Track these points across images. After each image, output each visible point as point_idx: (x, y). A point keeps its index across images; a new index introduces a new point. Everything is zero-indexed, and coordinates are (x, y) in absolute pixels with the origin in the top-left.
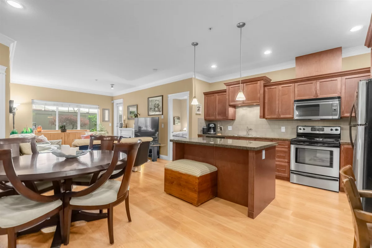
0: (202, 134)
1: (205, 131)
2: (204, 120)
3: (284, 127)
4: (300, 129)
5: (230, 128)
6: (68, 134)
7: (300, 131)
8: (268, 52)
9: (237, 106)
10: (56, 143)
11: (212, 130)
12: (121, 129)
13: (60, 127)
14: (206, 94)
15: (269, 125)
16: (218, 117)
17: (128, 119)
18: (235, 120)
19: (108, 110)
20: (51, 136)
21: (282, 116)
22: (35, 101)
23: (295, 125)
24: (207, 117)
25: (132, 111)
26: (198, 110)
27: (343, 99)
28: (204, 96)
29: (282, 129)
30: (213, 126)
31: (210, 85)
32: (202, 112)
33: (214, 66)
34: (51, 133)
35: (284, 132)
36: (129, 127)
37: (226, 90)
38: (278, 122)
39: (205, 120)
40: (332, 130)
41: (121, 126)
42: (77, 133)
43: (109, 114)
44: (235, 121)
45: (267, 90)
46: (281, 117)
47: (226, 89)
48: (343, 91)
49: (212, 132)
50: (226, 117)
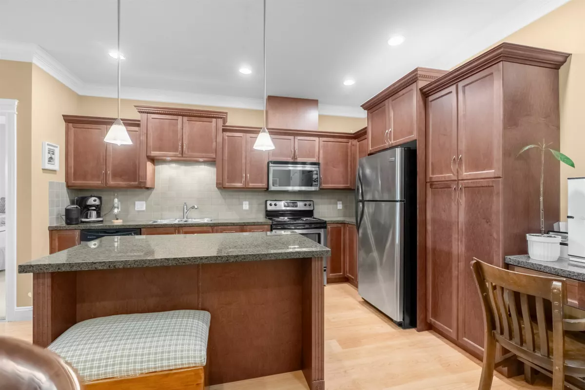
0: (64, 224)
1: (74, 215)
2: (65, 188)
3: (247, 203)
4: (271, 205)
5: (140, 206)
7: (269, 208)
8: (246, 70)
9: (158, 160)
11: (94, 213)
14: (69, 120)
15: (225, 198)
16: (111, 182)
18: (154, 188)
21: (251, 185)
23: (261, 198)
24: (75, 179)
26: (51, 159)
27: (322, 166)
28: (64, 123)
29: (244, 204)
30: (97, 203)
31: (81, 99)
32: (58, 164)
33: (116, 55)
35: (246, 211)
37: (139, 121)
38: (237, 193)
39: (68, 187)
40: (305, 205)
44: (154, 192)
45: (227, 137)
46: (250, 187)
47: (140, 119)
48: (321, 156)
49: (93, 217)
50: (140, 183)
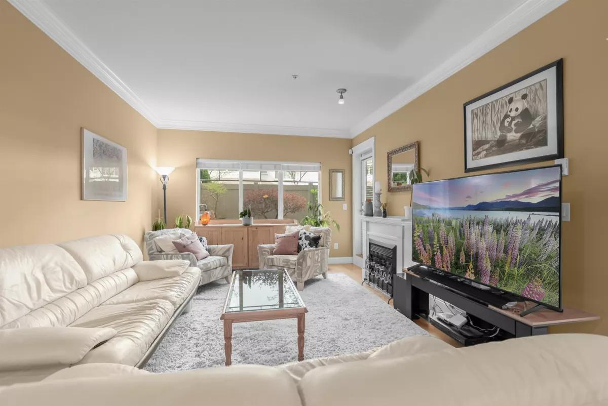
6: (254, 229)
10: (221, 253)
12: (369, 219)
13: (241, 213)
17: (390, 190)
19: (342, 171)
20: (222, 233)
22: (200, 161)
25: (400, 172)
34: (222, 227)
36: (392, 215)
41: (369, 213)
42: (271, 229)
43: (343, 181)
